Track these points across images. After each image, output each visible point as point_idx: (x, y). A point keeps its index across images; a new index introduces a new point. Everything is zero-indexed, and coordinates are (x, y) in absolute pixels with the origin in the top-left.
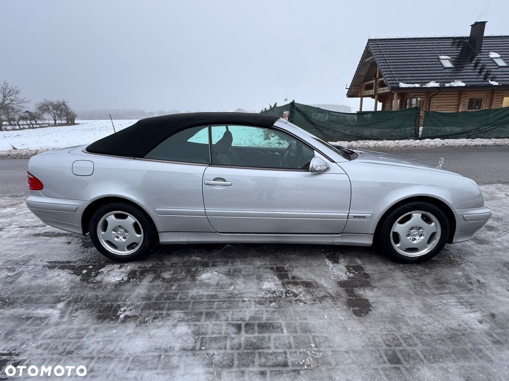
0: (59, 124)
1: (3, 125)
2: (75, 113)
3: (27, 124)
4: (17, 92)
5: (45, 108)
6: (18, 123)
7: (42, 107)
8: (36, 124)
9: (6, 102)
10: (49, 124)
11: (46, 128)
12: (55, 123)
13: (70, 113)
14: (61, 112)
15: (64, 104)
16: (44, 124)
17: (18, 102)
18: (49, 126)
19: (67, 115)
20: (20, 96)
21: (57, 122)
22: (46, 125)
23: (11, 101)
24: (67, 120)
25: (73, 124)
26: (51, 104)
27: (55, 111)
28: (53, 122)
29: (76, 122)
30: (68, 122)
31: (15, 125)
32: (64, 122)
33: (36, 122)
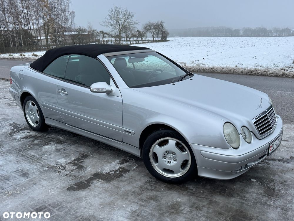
0: (155, 40)
1: (121, 41)
2: (168, 32)
3: (136, 41)
4: (132, 16)
5: (148, 28)
6: (130, 39)
7: (146, 27)
8: (142, 40)
9: (125, 24)
10: (149, 40)
11: (146, 44)
12: (153, 40)
13: (165, 31)
14: (159, 31)
15: (161, 24)
16: (145, 41)
17: (131, 24)
18: (149, 42)
19: (162, 33)
20: (134, 19)
21: (155, 39)
22: (147, 41)
23: (128, 23)
24: (162, 37)
25: (165, 40)
26: (153, 24)
27: (154, 31)
28: (152, 39)
29: (168, 39)
30: (162, 39)
31: (128, 41)
32: (160, 39)
33: (142, 39)
